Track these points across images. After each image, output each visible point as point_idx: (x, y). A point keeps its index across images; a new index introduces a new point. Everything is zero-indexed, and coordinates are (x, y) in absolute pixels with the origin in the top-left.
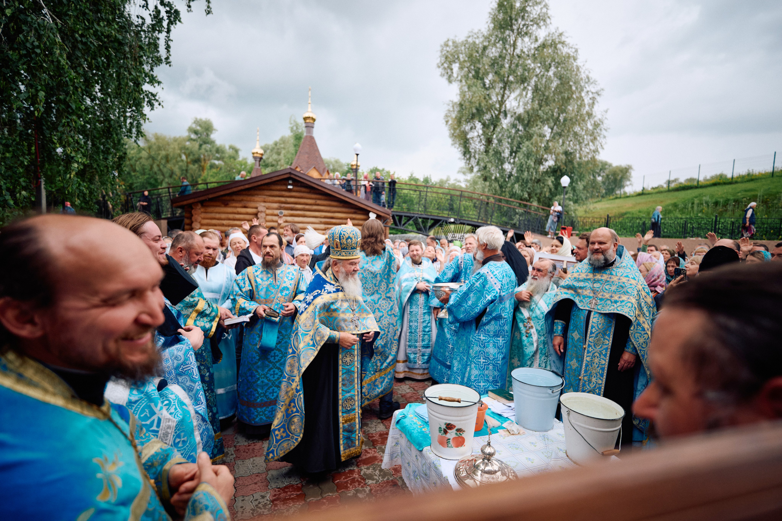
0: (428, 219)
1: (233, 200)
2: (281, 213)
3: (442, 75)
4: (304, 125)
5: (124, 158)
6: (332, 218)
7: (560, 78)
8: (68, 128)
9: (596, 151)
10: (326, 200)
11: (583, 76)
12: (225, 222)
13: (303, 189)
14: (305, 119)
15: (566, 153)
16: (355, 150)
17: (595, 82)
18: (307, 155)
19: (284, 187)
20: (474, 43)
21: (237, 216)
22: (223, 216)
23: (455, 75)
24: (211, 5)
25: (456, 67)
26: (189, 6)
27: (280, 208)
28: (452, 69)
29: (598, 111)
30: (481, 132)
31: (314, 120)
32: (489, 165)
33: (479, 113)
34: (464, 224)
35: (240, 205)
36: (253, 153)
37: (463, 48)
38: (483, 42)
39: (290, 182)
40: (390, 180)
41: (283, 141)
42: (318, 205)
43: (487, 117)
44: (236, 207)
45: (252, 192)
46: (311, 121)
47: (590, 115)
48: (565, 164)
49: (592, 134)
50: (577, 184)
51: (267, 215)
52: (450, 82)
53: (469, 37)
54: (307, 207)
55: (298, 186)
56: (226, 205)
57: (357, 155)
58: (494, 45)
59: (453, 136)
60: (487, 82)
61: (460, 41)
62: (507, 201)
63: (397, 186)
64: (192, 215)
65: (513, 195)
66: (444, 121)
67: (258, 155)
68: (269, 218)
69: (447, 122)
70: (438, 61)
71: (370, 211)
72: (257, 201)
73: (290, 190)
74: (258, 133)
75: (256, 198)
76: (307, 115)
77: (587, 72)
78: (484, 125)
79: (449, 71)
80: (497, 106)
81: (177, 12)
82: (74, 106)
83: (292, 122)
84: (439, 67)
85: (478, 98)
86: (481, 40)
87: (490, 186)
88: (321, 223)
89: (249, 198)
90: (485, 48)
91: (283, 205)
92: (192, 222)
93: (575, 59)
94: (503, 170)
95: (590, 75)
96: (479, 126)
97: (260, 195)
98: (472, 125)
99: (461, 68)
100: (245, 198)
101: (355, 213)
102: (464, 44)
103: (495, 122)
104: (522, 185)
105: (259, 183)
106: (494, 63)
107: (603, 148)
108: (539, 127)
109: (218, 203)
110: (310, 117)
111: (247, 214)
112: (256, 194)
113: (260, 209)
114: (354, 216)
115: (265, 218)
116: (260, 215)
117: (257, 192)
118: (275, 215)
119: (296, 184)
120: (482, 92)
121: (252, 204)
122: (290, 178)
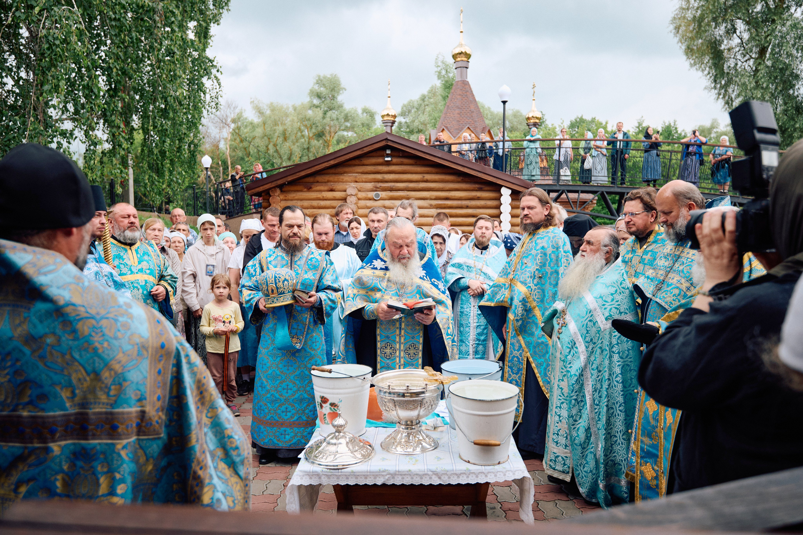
1: (318, 182)
2: (377, 195)
4: (455, 66)
6: (447, 199)
10: (437, 173)
13: (406, 161)
14: (455, 57)
16: (501, 96)
18: (457, 111)
19: (380, 160)
21: (323, 203)
22: (306, 203)
27: (376, 189)
31: (468, 56)
35: (326, 188)
36: (383, 116)
39: (388, 152)
42: (427, 181)
44: (321, 191)
45: (340, 170)
46: (465, 58)
51: (359, 199)
54: (412, 185)
55: (399, 157)
56: (309, 189)
57: (504, 102)
67: (389, 118)
68: (362, 203)
71: (502, 186)
72: (346, 182)
73: (388, 164)
74: (389, 87)
75: (346, 177)
76: (457, 51)
83: (440, 64)
88: (431, 207)
89: (336, 178)
91: (380, 185)
97: (350, 173)
100: (331, 178)
101: (480, 190)
105: (347, 157)
109: (299, 188)
110: (461, 53)
111: (335, 199)
112: (345, 173)
113: (349, 191)
114: (479, 194)
115: (356, 204)
116: (349, 199)
117: (347, 169)
118: (370, 199)
119: (396, 154)
121: (340, 186)
122: (387, 147)
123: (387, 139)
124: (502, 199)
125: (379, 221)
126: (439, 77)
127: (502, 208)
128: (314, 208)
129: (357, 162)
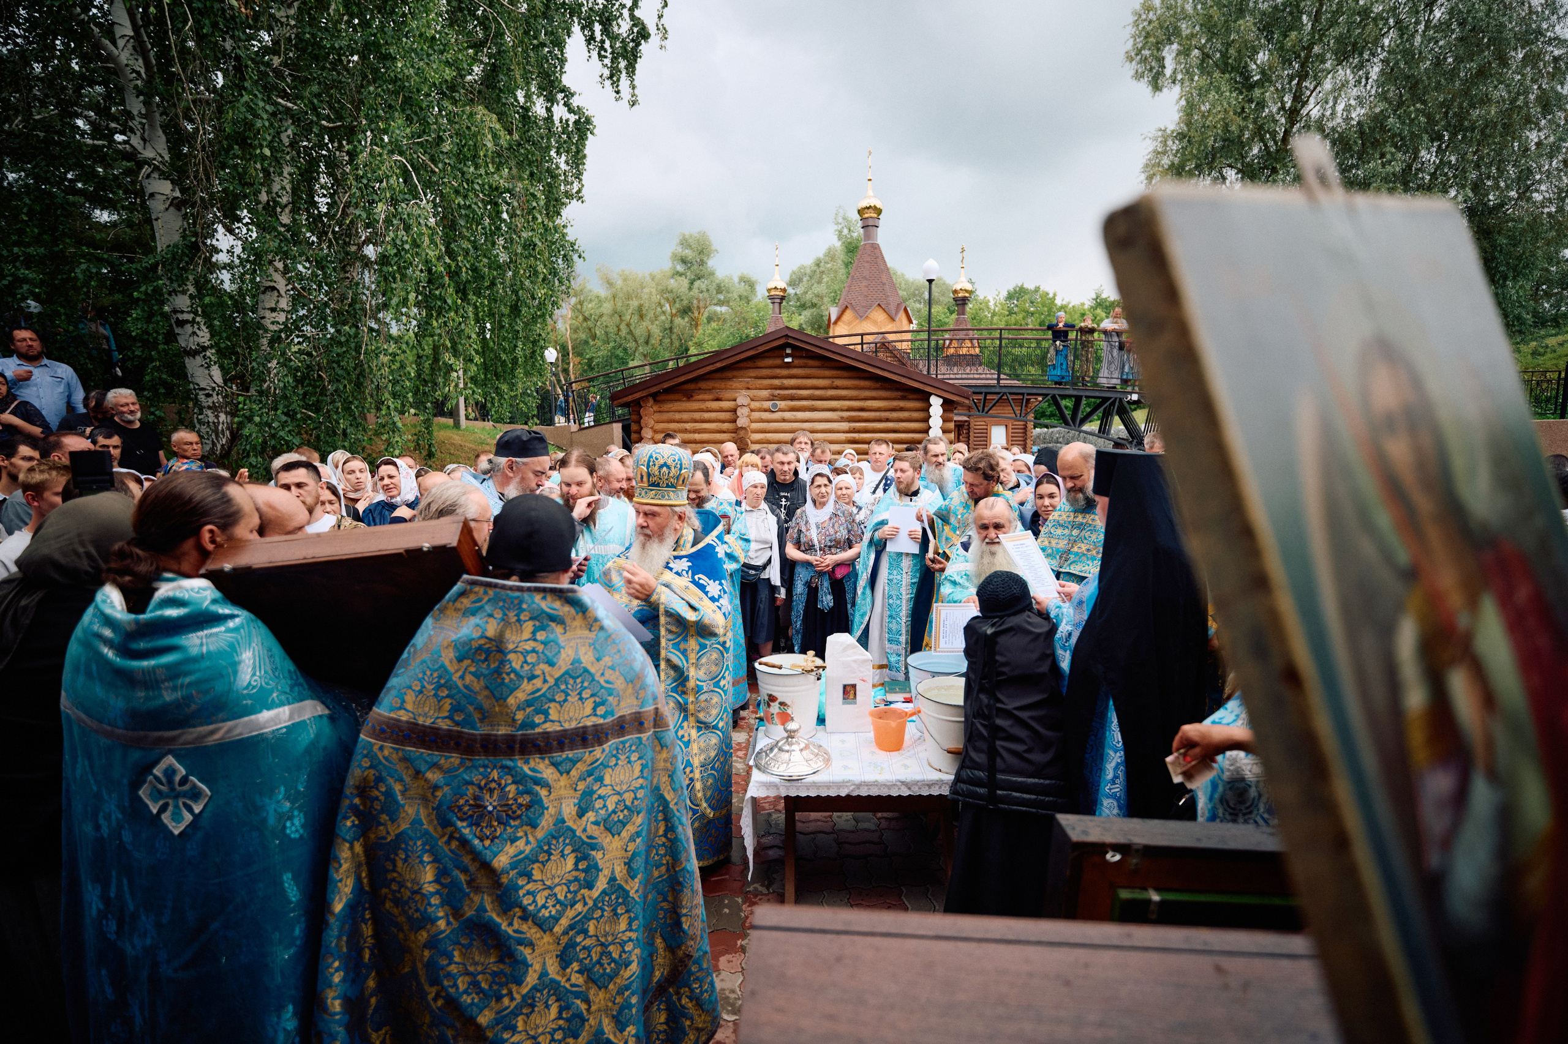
0: (1080, 397)
1: (700, 389)
2: (775, 406)
3: (1138, 77)
4: (860, 224)
6: (862, 409)
10: (848, 377)
12: (688, 426)
13: (811, 362)
14: (860, 212)
18: (865, 283)
19: (778, 362)
21: (706, 415)
22: (685, 416)
23: (1169, 70)
25: (1171, 52)
26: (618, 92)
27: (772, 398)
28: (1161, 60)
31: (879, 211)
35: (711, 397)
36: (769, 290)
39: (789, 351)
42: (837, 388)
43: (1254, 152)
44: (704, 400)
45: (729, 374)
46: (874, 214)
51: (752, 410)
52: (1157, 87)
54: (818, 393)
55: (802, 357)
56: (689, 397)
57: (931, 281)
60: (1254, 69)
64: (641, 418)
67: (778, 293)
68: (756, 415)
70: (1129, 46)
71: (931, 394)
72: (736, 388)
73: (788, 366)
75: (735, 383)
76: (864, 203)
79: (1154, 64)
83: (840, 220)
84: (1131, 59)
88: (842, 420)
89: (722, 384)
91: (777, 392)
97: (742, 377)
100: (718, 384)
101: (903, 398)
105: (738, 358)
106: (1271, 21)
109: (677, 396)
110: (870, 207)
111: (721, 410)
112: (734, 377)
113: (741, 400)
114: (902, 404)
115: (748, 416)
116: (740, 412)
117: (736, 373)
118: (766, 411)
119: (798, 354)
120: (1233, 98)
121: (728, 394)
122: (788, 345)
123: (787, 336)
124: (931, 410)
126: (841, 238)
127: (931, 422)
128: (696, 421)
129: (750, 364)
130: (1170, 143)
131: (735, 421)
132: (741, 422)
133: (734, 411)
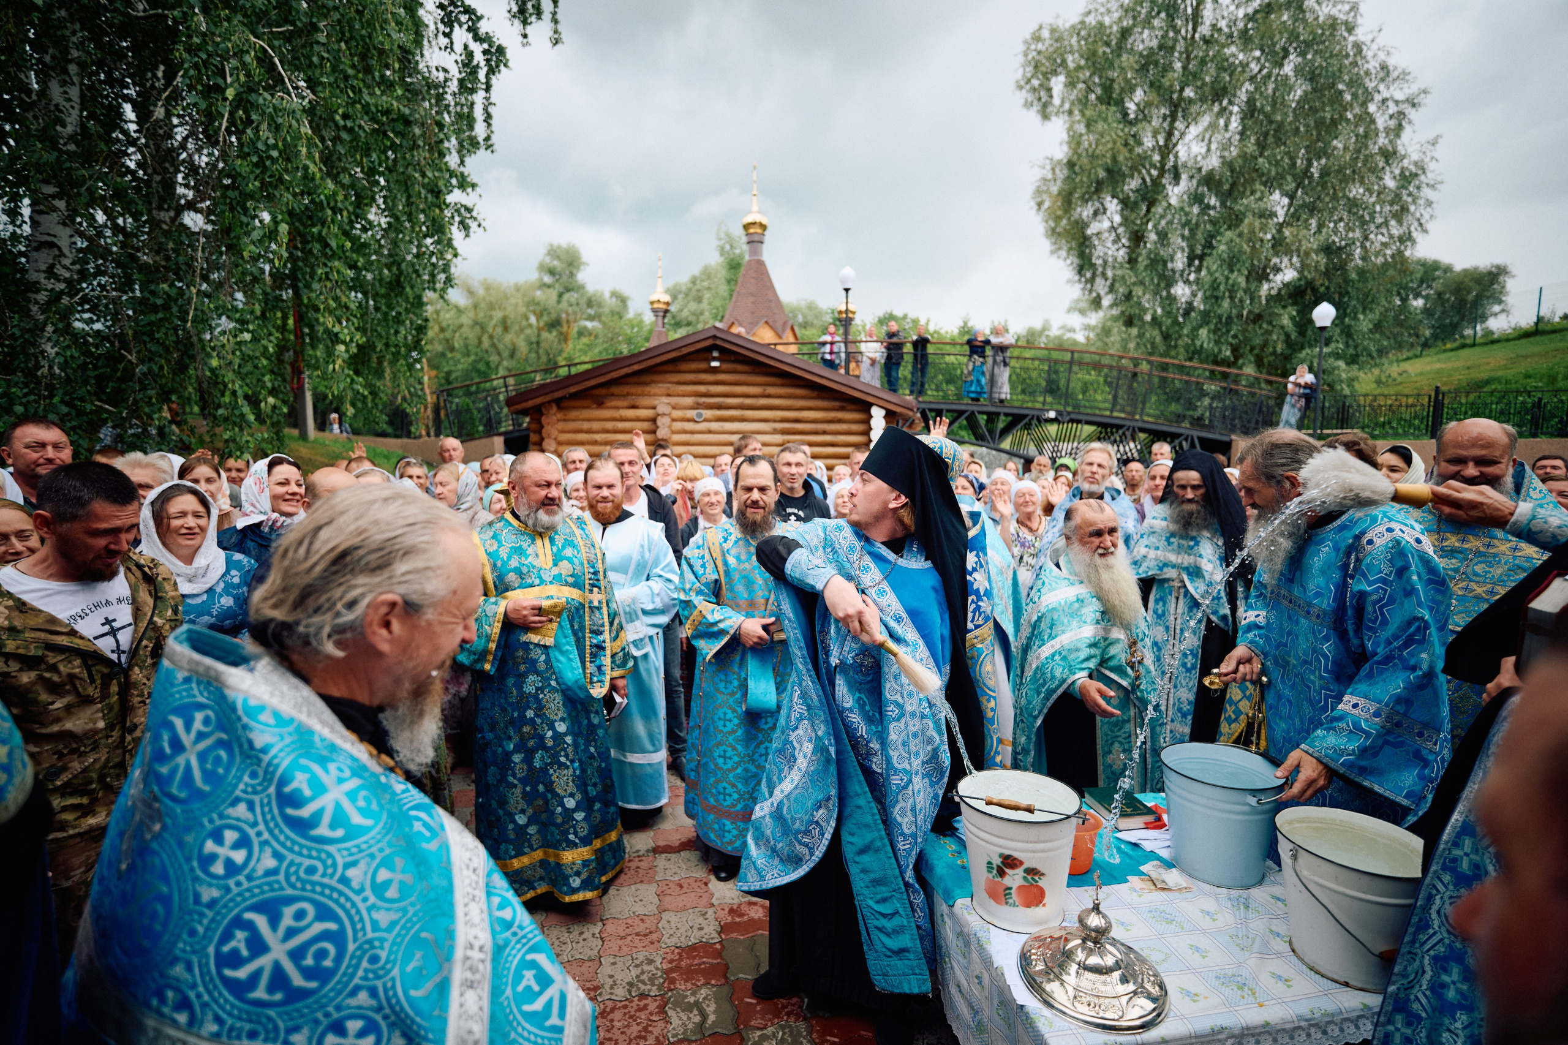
0: (998, 414)
1: (613, 395)
2: (700, 415)
3: (1028, 105)
4: (744, 239)
5: (425, 327)
6: (797, 421)
7: (1312, 78)
8: (329, 284)
9: (1407, 238)
10: (783, 385)
11: (1372, 65)
12: (599, 437)
13: (739, 367)
14: (746, 227)
15: (1328, 249)
16: (842, 281)
17: (1404, 76)
18: (751, 299)
19: (703, 366)
20: (1101, 24)
21: (621, 425)
22: (596, 425)
23: (1057, 101)
24: (560, 28)
25: (1058, 84)
26: (525, 36)
27: (697, 406)
28: (1049, 90)
29: (1410, 143)
30: (1117, 219)
32: (1138, 291)
33: (1114, 176)
34: (1078, 422)
35: (625, 404)
36: (652, 303)
37: (1074, 40)
38: (1120, 19)
39: (715, 354)
40: (915, 338)
41: (707, 274)
42: (769, 396)
43: (1133, 184)
44: (617, 408)
45: (646, 378)
46: (759, 231)
47: (1389, 155)
48: (1327, 274)
49: (1397, 198)
50: (1355, 318)
51: (674, 420)
52: (1045, 116)
53: (1089, 13)
54: (748, 401)
55: (730, 361)
56: (600, 404)
57: (847, 290)
58: (1147, 23)
59: (1053, 233)
60: (1131, 107)
61: (1067, 25)
62: (1181, 368)
63: (930, 349)
64: (542, 427)
65: (1195, 353)
66: (1033, 204)
67: (661, 306)
68: (678, 425)
69: (1040, 205)
70: (1019, 75)
71: (871, 405)
72: (655, 395)
73: (715, 370)
75: (654, 389)
76: (749, 219)
77: (1382, 56)
78: (1125, 203)
79: (1043, 93)
80: (1157, 158)
81: (501, 50)
82: (333, 244)
83: (722, 235)
84: (1021, 88)
85: (1110, 146)
86: (1116, 15)
87: (1141, 336)
88: (775, 432)
89: (639, 389)
90: (1125, 33)
91: (703, 400)
92: (542, 439)
93: (1350, 29)
94: (1172, 299)
95: (1391, 62)
96: (1113, 206)
97: (662, 382)
98: (1097, 204)
99: (1071, 84)
100: (633, 389)
101: (842, 409)
102: (1075, 30)
103: (1151, 194)
104: (1215, 332)
105: (659, 360)
106: (1147, 62)
107: (1426, 231)
108: (1258, 195)
109: (585, 403)
110: (755, 223)
111: (638, 419)
112: (652, 382)
113: (661, 409)
114: (840, 415)
115: (670, 426)
116: (661, 420)
117: (655, 377)
118: (689, 420)
119: (726, 357)
120: (1119, 130)
121: (646, 401)
122: (714, 347)
123: (715, 337)
124: (873, 422)
125: (798, 464)
126: (722, 255)
128: (608, 431)
129: (670, 367)
130: (1057, 171)
131: (654, 432)
132: (662, 433)
133: (654, 420)
